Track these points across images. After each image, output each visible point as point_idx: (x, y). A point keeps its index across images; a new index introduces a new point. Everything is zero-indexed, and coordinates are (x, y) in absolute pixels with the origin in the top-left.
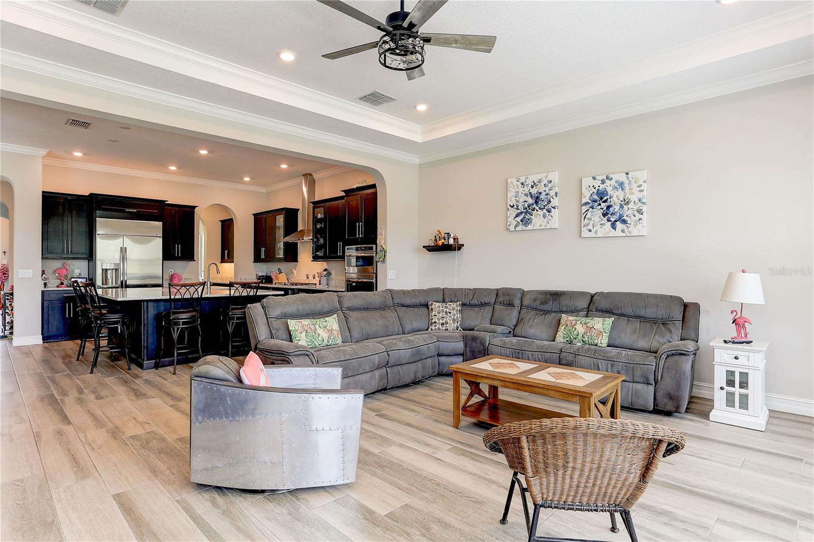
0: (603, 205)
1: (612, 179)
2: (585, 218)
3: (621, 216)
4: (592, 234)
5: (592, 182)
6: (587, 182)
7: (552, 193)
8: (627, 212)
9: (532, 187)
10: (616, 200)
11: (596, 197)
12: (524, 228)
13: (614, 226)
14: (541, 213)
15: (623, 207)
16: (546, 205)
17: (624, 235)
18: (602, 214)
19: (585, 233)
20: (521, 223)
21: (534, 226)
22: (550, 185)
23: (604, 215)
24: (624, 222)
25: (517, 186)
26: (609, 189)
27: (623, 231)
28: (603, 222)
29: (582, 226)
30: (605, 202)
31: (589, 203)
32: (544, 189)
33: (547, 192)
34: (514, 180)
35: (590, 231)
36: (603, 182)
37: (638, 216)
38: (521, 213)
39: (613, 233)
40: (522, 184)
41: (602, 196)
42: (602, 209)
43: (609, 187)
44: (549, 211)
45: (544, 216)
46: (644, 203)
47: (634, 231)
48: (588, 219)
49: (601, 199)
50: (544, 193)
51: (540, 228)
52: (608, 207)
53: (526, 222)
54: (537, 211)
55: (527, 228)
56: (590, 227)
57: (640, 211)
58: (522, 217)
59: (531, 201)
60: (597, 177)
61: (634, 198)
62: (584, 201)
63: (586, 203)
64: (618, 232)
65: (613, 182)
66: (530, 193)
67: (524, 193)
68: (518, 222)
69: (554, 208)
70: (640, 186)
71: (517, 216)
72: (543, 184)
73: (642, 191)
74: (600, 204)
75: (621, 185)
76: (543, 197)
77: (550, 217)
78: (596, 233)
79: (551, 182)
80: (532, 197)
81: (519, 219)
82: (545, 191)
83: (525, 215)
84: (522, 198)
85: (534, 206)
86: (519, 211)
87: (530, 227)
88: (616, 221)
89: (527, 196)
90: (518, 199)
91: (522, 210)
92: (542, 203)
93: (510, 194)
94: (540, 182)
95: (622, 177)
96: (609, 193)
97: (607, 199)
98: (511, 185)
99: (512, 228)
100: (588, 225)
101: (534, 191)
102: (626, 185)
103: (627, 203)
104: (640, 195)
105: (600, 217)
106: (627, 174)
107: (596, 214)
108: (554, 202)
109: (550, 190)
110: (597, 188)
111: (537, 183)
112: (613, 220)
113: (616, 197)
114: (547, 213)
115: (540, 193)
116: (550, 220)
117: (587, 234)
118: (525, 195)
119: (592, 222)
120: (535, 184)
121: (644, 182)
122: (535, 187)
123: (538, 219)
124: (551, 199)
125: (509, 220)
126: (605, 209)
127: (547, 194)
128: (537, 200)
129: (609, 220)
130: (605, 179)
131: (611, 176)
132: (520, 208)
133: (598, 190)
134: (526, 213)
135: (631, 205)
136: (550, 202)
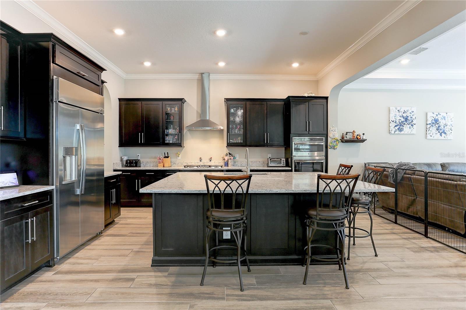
0: (437, 125)
1: (440, 115)
2: (429, 130)
3: (444, 131)
4: (432, 138)
5: (432, 115)
6: (430, 115)
7: (414, 117)
8: (447, 129)
9: (404, 113)
10: (442, 124)
11: (434, 121)
12: (399, 133)
13: (441, 135)
14: (408, 126)
15: (445, 127)
16: (411, 123)
17: (445, 139)
18: (437, 129)
19: (429, 137)
20: (398, 130)
21: (404, 132)
22: (413, 113)
23: (437, 130)
24: (445, 133)
25: (396, 111)
26: (439, 119)
27: (445, 137)
28: (436, 133)
29: (428, 134)
30: (437, 124)
31: (431, 124)
32: (410, 115)
33: (411, 116)
34: (394, 108)
35: (431, 136)
36: (437, 115)
37: (450, 131)
38: (398, 125)
39: (440, 138)
40: (398, 111)
41: (436, 121)
42: (436, 127)
43: (439, 118)
44: (412, 126)
45: (410, 128)
46: (452, 126)
47: (449, 137)
48: (431, 131)
49: (436, 123)
50: (409, 117)
51: (408, 133)
52: (439, 126)
53: (400, 130)
54: (406, 125)
55: (402, 133)
56: (431, 134)
57: (451, 130)
58: (398, 127)
59: (403, 120)
60: (435, 113)
61: (449, 124)
62: (428, 123)
63: (430, 124)
64: (442, 138)
65: (441, 116)
66: (403, 116)
67: (399, 115)
68: (396, 129)
69: (415, 124)
70: (451, 119)
71: (396, 126)
72: (409, 112)
73: (452, 121)
74: (435, 125)
75: (444, 117)
76: (409, 118)
77: (412, 128)
78: (434, 137)
79: (413, 112)
80: (403, 118)
81: (397, 128)
82: (410, 116)
83: (400, 126)
84: (399, 118)
85: (405, 122)
86: (397, 124)
87: (402, 132)
88: (442, 133)
89: (401, 117)
90: (396, 118)
91: (398, 124)
92: (409, 121)
93: (391, 115)
94: (408, 111)
95: (445, 115)
96: (439, 120)
97: (438, 123)
98: (392, 110)
99: (393, 132)
100: (430, 134)
101: (405, 115)
102: (446, 118)
103: (446, 126)
104: (452, 123)
105: (435, 130)
106: (447, 113)
107: (434, 129)
108: (414, 122)
109: (413, 116)
110: (434, 118)
111: (406, 112)
112: (441, 132)
113: (442, 123)
114: (411, 127)
115: (408, 117)
116: (413, 130)
117: (430, 138)
118: (400, 116)
119: (432, 132)
120: (405, 112)
121: (453, 118)
122: (405, 113)
123: (406, 129)
124: (413, 120)
125: (391, 128)
126: (437, 127)
127: (411, 118)
128: (406, 119)
129: (439, 132)
130: (438, 114)
131: (440, 113)
132: (397, 122)
133: (435, 118)
134: (400, 125)
135: (448, 127)
136: (412, 121)
